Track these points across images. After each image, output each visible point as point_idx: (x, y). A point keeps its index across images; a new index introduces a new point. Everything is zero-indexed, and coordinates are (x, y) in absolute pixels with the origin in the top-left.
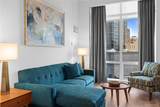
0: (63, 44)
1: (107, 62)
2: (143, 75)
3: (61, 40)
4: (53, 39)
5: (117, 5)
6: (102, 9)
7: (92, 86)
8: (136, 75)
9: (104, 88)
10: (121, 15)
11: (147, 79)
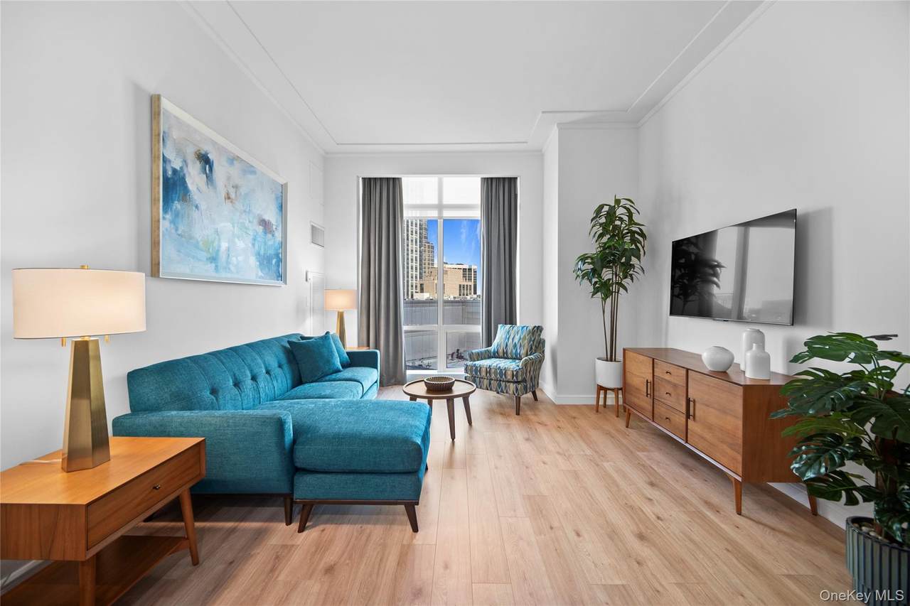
0: (281, 276)
1: (405, 328)
2: (496, 355)
3: (276, 264)
4: (253, 261)
5: (431, 181)
6: (392, 185)
7: (373, 395)
8: (481, 356)
9: (413, 397)
10: (440, 207)
11: (510, 365)
